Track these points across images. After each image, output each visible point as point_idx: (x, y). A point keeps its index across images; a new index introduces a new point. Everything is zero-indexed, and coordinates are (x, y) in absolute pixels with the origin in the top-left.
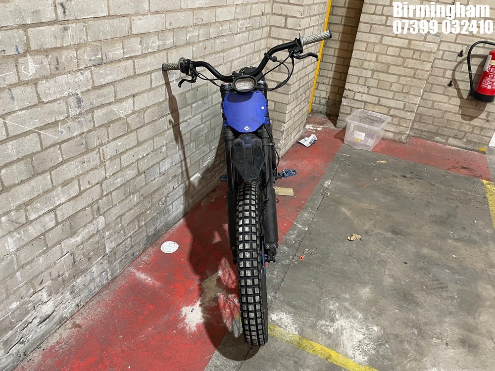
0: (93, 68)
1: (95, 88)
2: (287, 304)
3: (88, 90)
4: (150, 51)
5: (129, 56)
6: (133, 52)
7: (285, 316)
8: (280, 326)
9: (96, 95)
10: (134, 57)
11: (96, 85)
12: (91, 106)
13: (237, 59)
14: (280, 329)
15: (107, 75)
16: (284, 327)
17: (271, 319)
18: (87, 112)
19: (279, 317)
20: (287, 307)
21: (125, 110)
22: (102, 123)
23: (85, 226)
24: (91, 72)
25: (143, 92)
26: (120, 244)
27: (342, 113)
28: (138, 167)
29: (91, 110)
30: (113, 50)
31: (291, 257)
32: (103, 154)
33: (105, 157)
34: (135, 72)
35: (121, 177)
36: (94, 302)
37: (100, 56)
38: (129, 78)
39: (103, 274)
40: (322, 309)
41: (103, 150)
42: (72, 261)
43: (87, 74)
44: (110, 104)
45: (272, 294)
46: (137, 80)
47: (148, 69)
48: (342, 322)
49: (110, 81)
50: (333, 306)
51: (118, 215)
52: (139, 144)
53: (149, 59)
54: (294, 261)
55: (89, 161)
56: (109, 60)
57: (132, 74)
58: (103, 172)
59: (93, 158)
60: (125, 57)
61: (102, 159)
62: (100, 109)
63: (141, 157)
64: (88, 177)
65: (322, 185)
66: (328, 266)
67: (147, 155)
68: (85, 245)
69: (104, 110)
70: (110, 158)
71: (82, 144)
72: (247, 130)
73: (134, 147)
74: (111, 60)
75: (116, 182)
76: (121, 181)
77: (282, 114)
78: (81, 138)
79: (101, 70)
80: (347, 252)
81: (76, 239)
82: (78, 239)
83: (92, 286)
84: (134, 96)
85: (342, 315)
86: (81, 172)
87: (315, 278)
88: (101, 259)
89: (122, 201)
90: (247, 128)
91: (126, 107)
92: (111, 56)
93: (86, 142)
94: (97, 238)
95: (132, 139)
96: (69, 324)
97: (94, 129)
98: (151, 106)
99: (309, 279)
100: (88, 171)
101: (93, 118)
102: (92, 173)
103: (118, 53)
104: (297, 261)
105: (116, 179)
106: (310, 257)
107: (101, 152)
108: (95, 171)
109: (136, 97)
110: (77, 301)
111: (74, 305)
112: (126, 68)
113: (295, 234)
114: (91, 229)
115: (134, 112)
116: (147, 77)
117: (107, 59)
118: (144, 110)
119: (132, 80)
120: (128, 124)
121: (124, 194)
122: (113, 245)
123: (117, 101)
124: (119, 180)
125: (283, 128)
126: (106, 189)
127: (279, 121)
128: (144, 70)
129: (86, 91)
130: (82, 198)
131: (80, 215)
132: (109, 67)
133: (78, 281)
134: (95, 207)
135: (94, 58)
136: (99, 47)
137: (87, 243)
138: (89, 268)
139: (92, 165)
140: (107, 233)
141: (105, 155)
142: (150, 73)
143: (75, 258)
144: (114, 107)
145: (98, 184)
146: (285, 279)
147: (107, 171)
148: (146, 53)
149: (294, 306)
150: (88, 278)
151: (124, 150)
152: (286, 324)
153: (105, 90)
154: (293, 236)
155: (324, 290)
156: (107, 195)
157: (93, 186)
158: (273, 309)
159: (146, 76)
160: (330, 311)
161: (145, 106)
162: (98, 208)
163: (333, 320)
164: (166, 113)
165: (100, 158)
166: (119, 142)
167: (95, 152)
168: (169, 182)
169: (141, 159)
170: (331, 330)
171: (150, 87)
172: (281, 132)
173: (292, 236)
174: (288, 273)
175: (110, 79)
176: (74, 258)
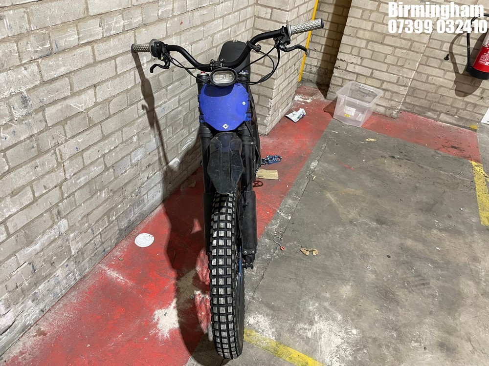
0: (40, 61)
1: (44, 83)
2: (265, 305)
3: (36, 86)
4: (112, 32)
5: (86, 41)
6: (90, 36)
7: (263, 318)
8: (257, 331)
9: (46, 91)
10: (93, 42)
11: (45, 79)
12: (41, 104)
13: (219, 31)
14: (257, 334)
15: (58, 66)
16: (261, 331)
17: (248, 323)
18: (36, 111)
19: (257, 320)
20: (265, 309)
21: (85, 103)
22: (57, 121)
23: (44, 232)
24: (38, 66)
25: (107, 80)
26: (88, 243)
27: (334, 85)
28: (104, 162)
29: (42, 109)
30: (66, 37)
31: (272, 251)
32: (61, 155)
33: (63, 158)
34: (95, 59)
35: (84, 176)
36: (61, 305)
37: (48, 45)
38: (88, 66)
39: (70, 275)
40: (301, 310)
41: (60, 150)
42: (32, 269)
43: (34, 67)
44: (65, 98)
45: (251, 293)
46: (98, 68)
47: (112, 54)
48: (321, 325)
49: (64, 73)
50: (312, 306)
51: (83, 215)
52: (104, 137)
53: (112, 42)
54: (275, 255)
55: (43, 165)
56: (60, 49)
57: (92, 61)
58: (62, 174)
59: (49, 161)
60: (82, 43)
61: (60, 160)
62: (53, 107)
63: (107, 151)
64: (43, 182)
65: (308, 167)
66: (310, 261)
67: (115, 148)
68: (45, 251)
69: (58, 106)
70: (70, 158)
71: (33, 147)
72: (226, 128)
73: (99, 141)
74: (63, 48)
75: (78, 181)
76: (85, 179)
77: (269, 89)
78: (31, 141)
79: (51, 62)
80: (330, 244)
81: (34, 248)
82: (37, 247)
83: (57, 290)
84: (95, 86)
85: (321, 316)
86: (33, 178)
87: (296, 275)
88: (66, 262)
89: (87, 200)
90: (225, 126)
91: (87, 100)
92: (62, 44)
93: (38, 145)
94: (59, 242)
95: (96, 133)
96: (33, 331)
97: (47, 128)
98: (118, 95)
99: (290, 276)
100: (43, 176)
101: (44, 117)
102: (47, 176)
103: (72, 39)
104: (278, 255)
105: (79, 178)
106: (292, 250)
107: (58, 153)
108: (52, 174)
109: (98, 87)
110: (41, 306)
111: (38, 312)
112: (83, 56)
113: (277, 223)
114: (52, 234)
115: (96, 104)
116: (110, 64)
117: (57, 47)
118: (108, 101)
119: (92, 68)
120: (89, 118)
121: (90, 192)
122: (80, 245)
123: (74, 94)
124: (82, 179)
125: (270, 104)
126: (66, 191)
127: (266, 96)
128: (107, 56)
129: (33, 88)
130: (37, 204)
131: (36, 223)
132: (61, 57)
133: (40, 288)
134: (55, 211)
135: (40, 48)
136: (47, 35)
137: (48, 249)
138: (53, 273)
139: (47, 168)
140: (72, 235)
141: (63, 155)
142: (114, 58)
143: (35, 266)
144: (71, 102)
145: (56, 187)
146: (264, 277)
147: (67, 172)
148: (108, 35)
149: (272, 308)
150: (52, 282)
151: (86, 147)
152: (263, 328)
153: (58, 84)
154: (276, 227)
155: (304, 289)
156: (69, 196)
157: (50, 191)
158: (250, 310)
159: (109, 62)
160: (310, 312)
161: (109, 96)
162: (59, 212)
163: (311, 323)
164: (136, 101)
165: (57, 160)
166: (79, 139)
167: (51, 154)
168: (143, 172)
169: (108, 153)
170: (309, 335)
171: (114, 73)
172: (268, 108)
173: (274, 227)
174: (268, 269)
175: (63, 70)
176: (33, 266)
